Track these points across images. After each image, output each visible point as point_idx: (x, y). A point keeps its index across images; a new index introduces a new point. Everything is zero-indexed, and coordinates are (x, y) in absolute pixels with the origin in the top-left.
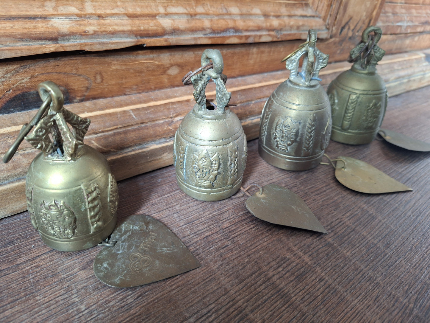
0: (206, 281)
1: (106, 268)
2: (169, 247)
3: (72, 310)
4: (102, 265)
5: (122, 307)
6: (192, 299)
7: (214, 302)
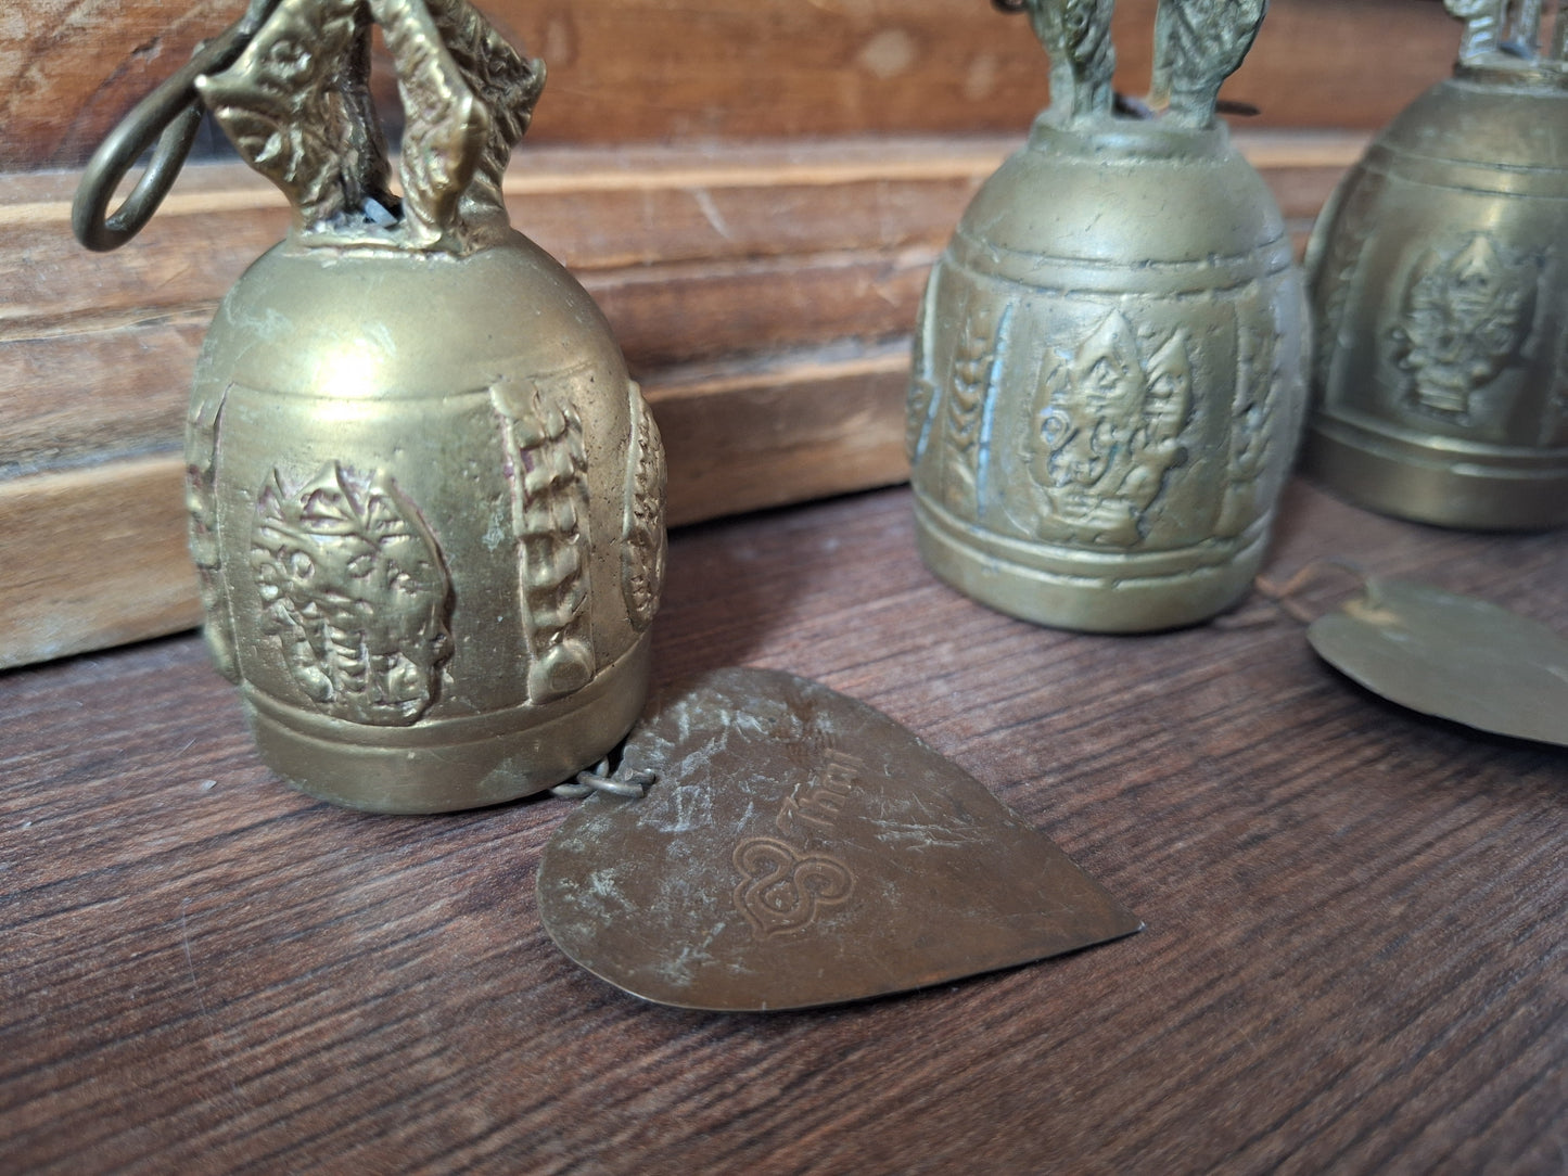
0: (1194, 1007)
1: (608, 902)
2: (940, 820)
3: (412, 1129)
4: (585, 884)
5: (717, 1127)
6: (1140, 1104)
7: (1276, 1126)
